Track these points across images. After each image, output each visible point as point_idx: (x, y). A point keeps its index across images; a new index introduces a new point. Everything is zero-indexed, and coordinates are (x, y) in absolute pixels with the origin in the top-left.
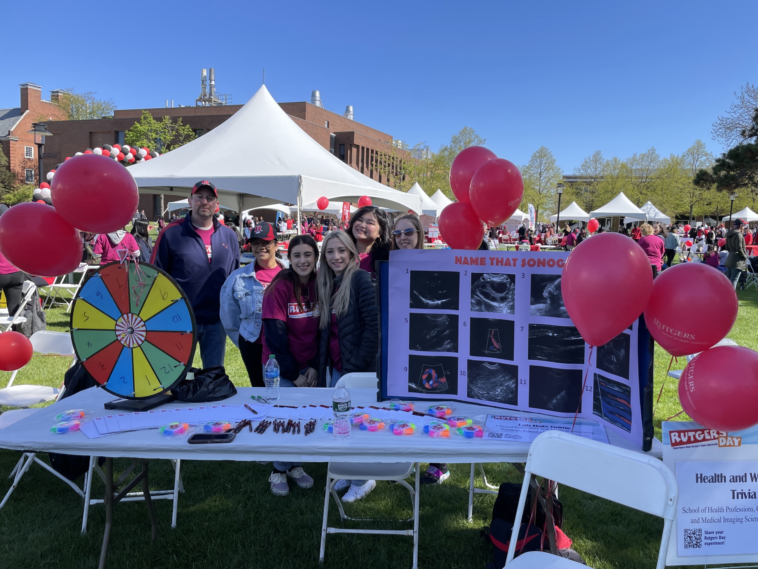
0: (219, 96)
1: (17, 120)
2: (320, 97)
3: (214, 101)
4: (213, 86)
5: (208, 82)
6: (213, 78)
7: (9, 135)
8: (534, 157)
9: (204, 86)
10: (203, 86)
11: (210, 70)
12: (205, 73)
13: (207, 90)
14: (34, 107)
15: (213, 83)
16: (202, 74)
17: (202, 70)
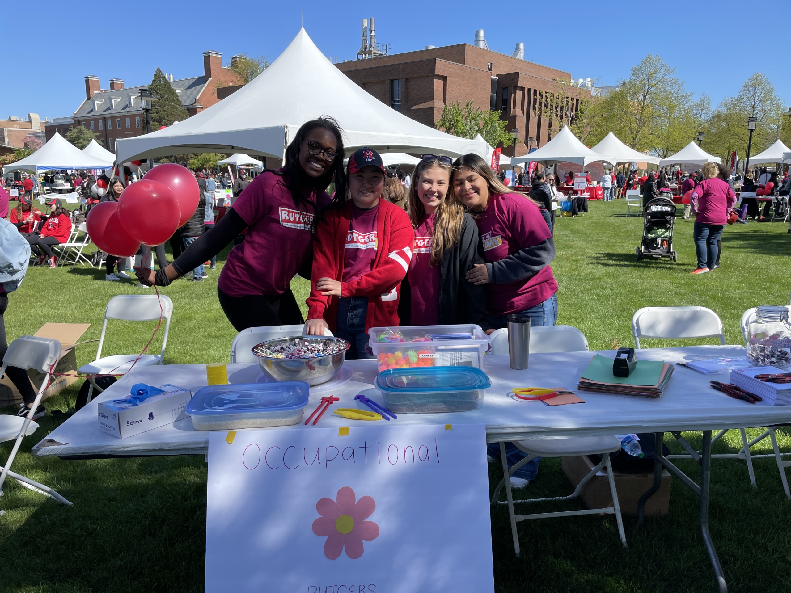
0: (380, 47)
1: (202, 88)
2: (485, 37)
3: (374, 53)
4: (373, 37)
5: (368, 34)
6: (373, 28)
7: (195, 102)
8: (747, 87)
9: (365, 38)
10: (363, 38)
11: (371, 19)
12: (366, 23)
13: (368, 42)
14: (216, 75)
15: (373, 33)
16: (363, 25)
17: (363, 20)
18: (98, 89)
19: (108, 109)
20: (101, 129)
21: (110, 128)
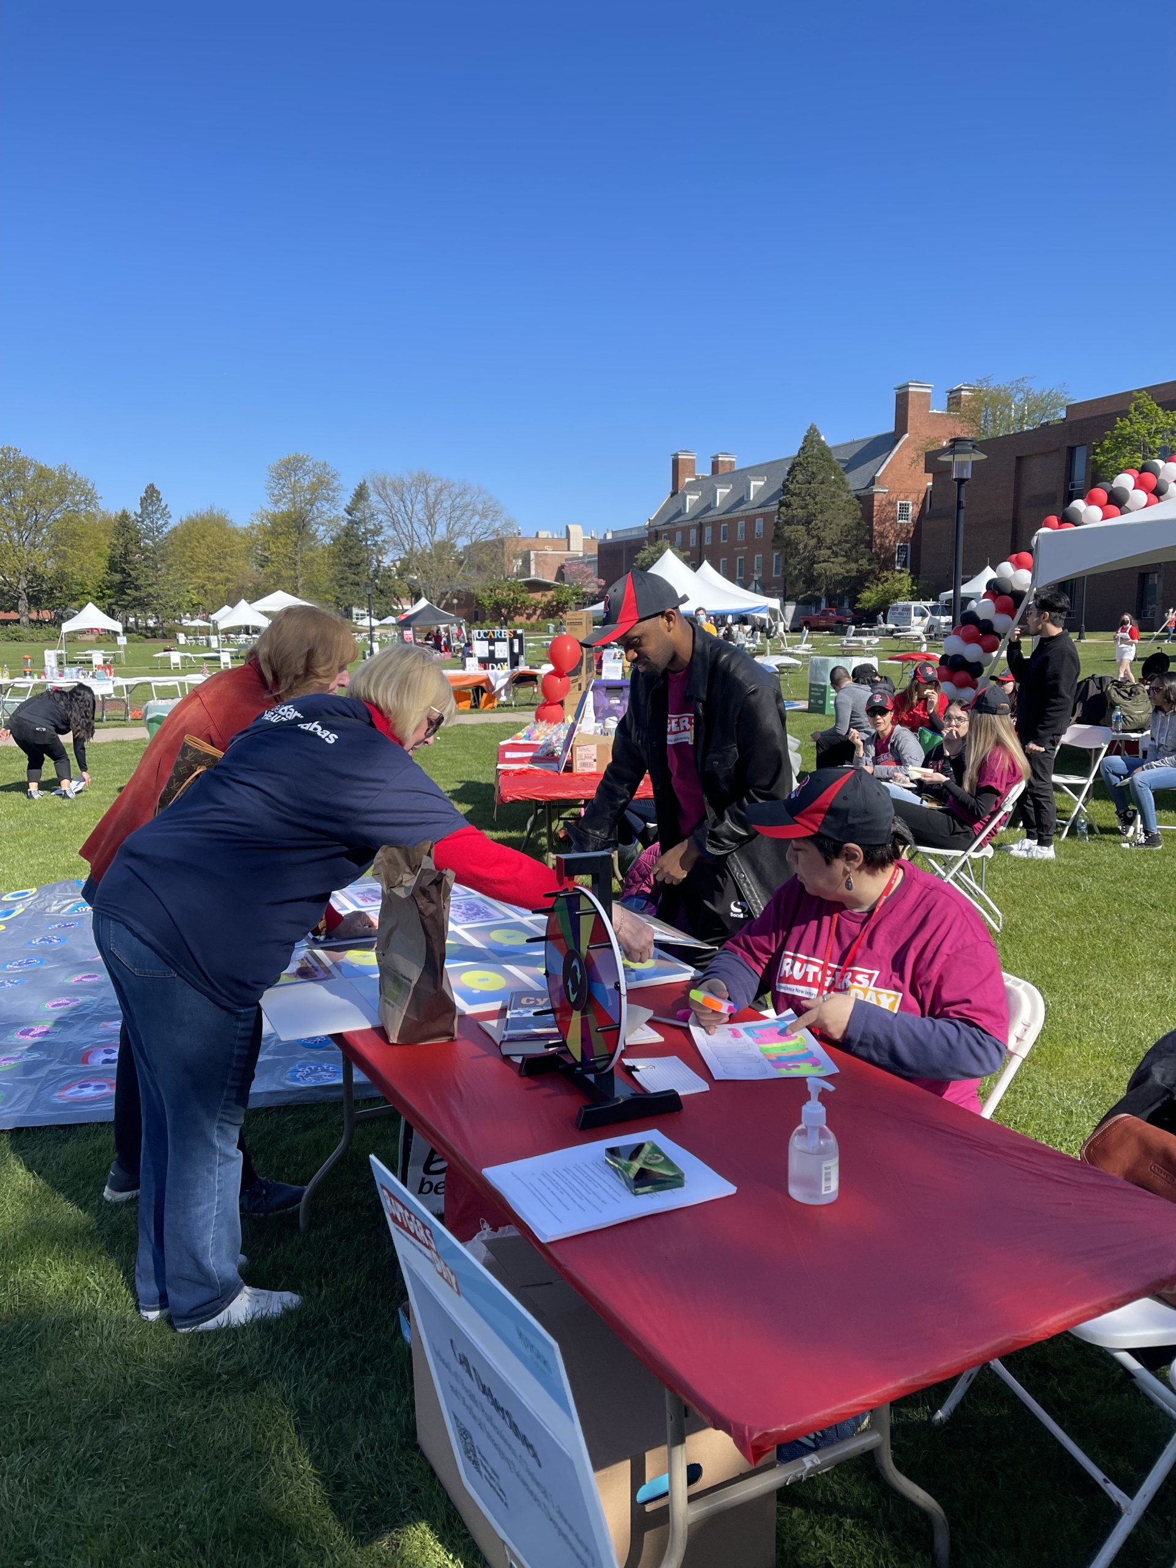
1: (888, 455)
7: (873, 484)
14: (917, 427)
18: (692, 474)
19: (709, 508)
20: (693, 543)
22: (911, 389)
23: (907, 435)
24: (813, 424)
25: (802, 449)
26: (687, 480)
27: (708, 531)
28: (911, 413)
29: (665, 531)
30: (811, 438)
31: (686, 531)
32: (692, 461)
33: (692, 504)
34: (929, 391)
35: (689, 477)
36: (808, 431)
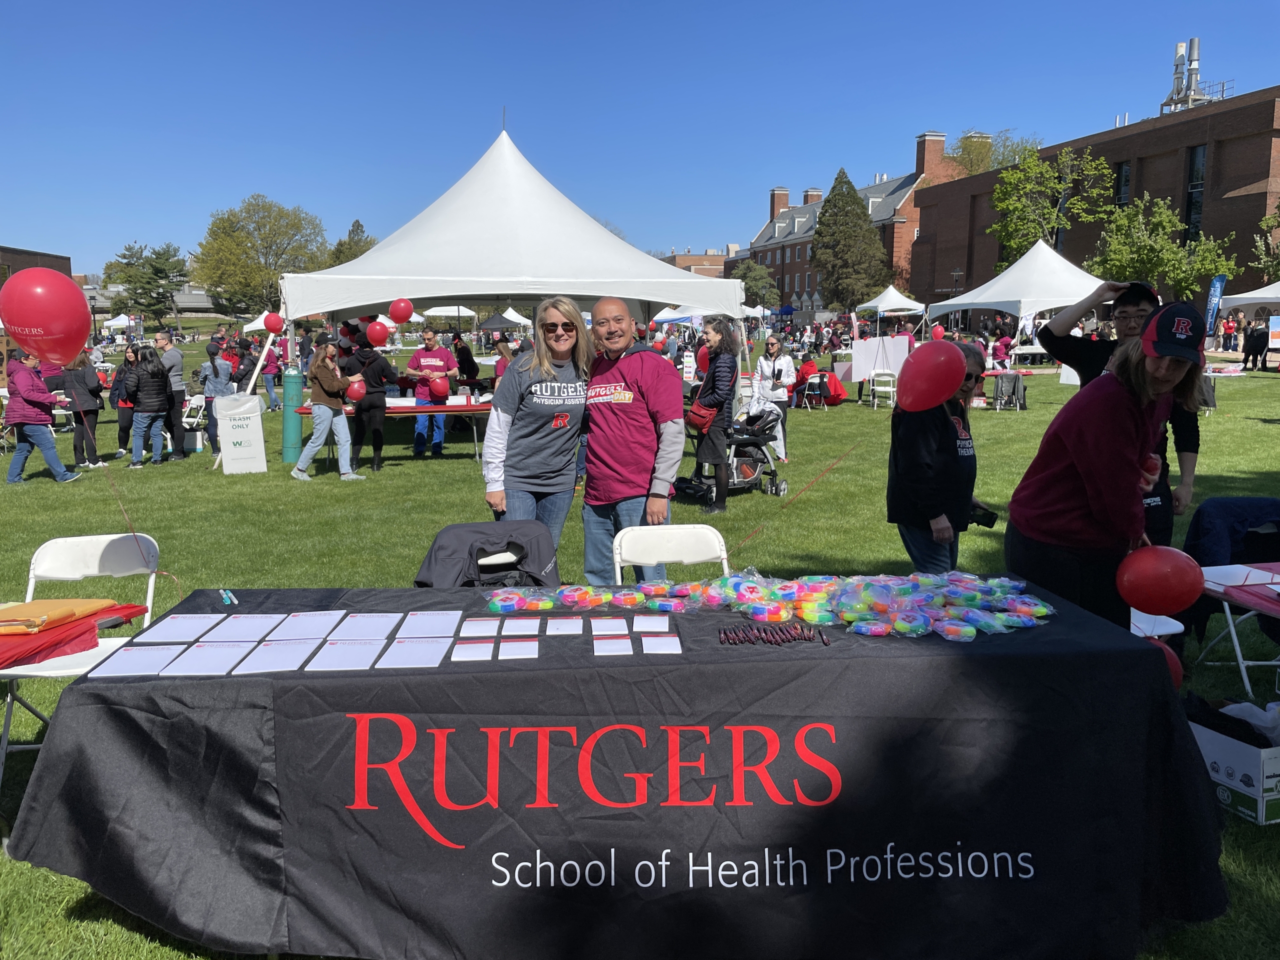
0: (1205, 89)
1: (908, 191)
3: (1193, 100)
4: (1194, 72)
5: (1185, 68)
6: (1195, 56)
7: (894, 215)
9: (1179, 76)
10: (1176, 76)
11: (1191, 41)
12: (1182, 50)
13: (1184, 82)
14: (932, 168)
15: (1195, 65)
16: (1177, 54)
17: (1177, 46)
18: (785, 205)
19: (790, 233)
20: (778, 262)
21: (788, 261)
22: (927, 138)
23: (923, 175)
24: (842, 169)
25: (834, 188)
26: (781, 210)
27: (788, 252)
28: (927, 157)
29: (760, 252)
30: (842, 179)
31: (774, 251)
32: (787, 195)
33: (780, 229)
34: (943, 139)
35: (783, 208)
36: (839, 174)
